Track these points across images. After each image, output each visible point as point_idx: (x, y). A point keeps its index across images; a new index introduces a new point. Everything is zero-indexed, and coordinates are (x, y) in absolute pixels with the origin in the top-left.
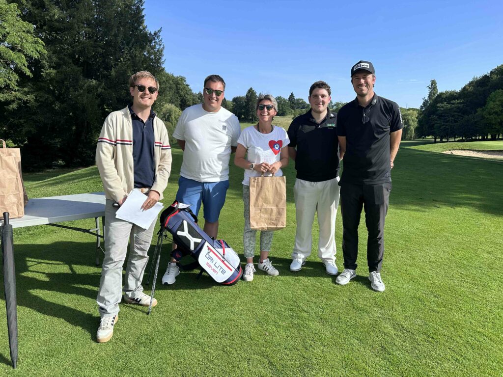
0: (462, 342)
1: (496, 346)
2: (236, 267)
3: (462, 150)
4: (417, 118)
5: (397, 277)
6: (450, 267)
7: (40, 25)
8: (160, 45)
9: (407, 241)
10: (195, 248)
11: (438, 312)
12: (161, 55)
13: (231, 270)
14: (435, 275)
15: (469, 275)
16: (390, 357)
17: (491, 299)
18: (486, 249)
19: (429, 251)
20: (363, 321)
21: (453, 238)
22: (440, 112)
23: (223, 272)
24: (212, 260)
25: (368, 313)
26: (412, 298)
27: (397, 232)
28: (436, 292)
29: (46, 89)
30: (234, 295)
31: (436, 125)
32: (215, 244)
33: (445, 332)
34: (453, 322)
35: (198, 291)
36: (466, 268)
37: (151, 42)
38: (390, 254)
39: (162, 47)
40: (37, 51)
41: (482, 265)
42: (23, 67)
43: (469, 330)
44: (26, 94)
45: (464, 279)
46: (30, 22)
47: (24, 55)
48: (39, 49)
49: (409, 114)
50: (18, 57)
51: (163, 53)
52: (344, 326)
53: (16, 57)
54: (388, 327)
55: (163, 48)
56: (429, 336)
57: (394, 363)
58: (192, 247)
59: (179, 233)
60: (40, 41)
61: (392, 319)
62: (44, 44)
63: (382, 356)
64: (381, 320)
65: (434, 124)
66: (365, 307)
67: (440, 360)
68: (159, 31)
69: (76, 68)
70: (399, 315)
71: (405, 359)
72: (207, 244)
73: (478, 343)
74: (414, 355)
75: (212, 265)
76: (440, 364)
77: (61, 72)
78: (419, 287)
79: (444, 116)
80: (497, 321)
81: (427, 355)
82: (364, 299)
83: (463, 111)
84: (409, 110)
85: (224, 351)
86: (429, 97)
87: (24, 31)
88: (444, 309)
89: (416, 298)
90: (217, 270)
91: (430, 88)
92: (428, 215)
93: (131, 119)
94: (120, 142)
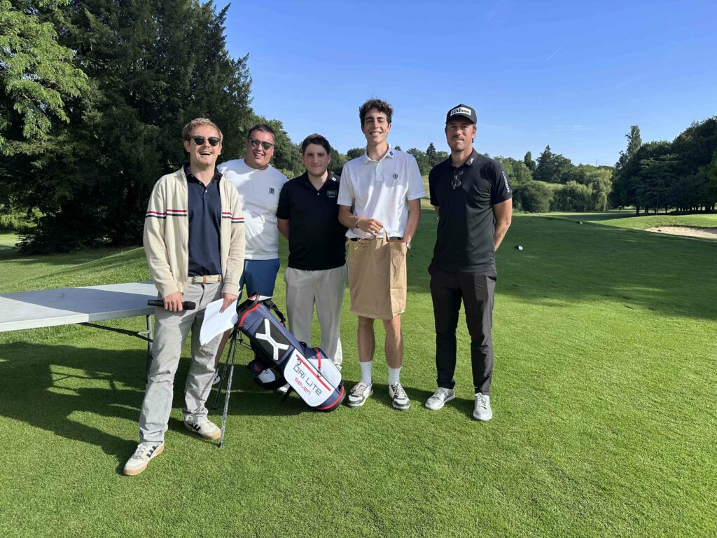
0: (644, 496)
1: (692, 501)
2: (337, 386)
3: (675, 226)
4: (611, 180)
5: (562, 405)
6: (638, 392)
7: (82, 49)
8: (246, 77)
9: (581, 354)
10: (280, 358)
11: (615, 454)
12: (247, 90)
13: (330, 390)
14: (616, 403)
15: (665, 404)
16: (542, 514)
17: (693, 437)
18: (693, 367)
19: (610, 369)
20: (509, 463)
21: (648, 351)
22: (644, 171)
23: (318, 392)
24: (303, 374)
25: (515, 452)
26: (580, 434)
27: (567, 343)
28: (616, 426)
29: (89, 139)
30: (332, 426)
31: (638, 191)
32: (309, 353)
33: (623, 482)
34: (635, 467)
36: (661, 393)
37: (232, 72)
38: (555, 373)
39: (248, 80)
40: (77, 86)
41: (684, 391)
42: (59, 110)
43: (657, 479)
44: (61, 144)
45: (657, 408)
46: (69, 46)
47: (59, 91)
48: (80, 84)
49: (599, 175)
50: (52, 96)
51: (252, 88)
52: (480, 470)
53: (48, 95)
54: (542, 473)
55: (251, 81)
56: (599, 487)
57: (548, 523)
58: (276, 357)
59: (258, 336)
60: (82, 73)
62: (86, 77)
63: (531, 511)
65: (635, 190)
67: (612, 520)
68: (245, 58)
69: (130, 109)
70: (560, 456)
71: (563, 516)
72: (296, 352)
73: (667, 497)
74: (577, 512)
75: (303, 381)
76: (612, 525)
77: (109, 115)
78: (592, 418)
79: (650, 178)
80: (698, 469)
81: (595, 512)
82: (514, 434)
83: (678, 171)
84: (599, 168)
85: (314, 501)
86: (629, 150)
87: (61, 60)
88: (625, 450)
89: (587, 435)
90: (310, 388)
91: (629, 137)
92: (615, 319)
93: (186, 182)
94: (171, 213)
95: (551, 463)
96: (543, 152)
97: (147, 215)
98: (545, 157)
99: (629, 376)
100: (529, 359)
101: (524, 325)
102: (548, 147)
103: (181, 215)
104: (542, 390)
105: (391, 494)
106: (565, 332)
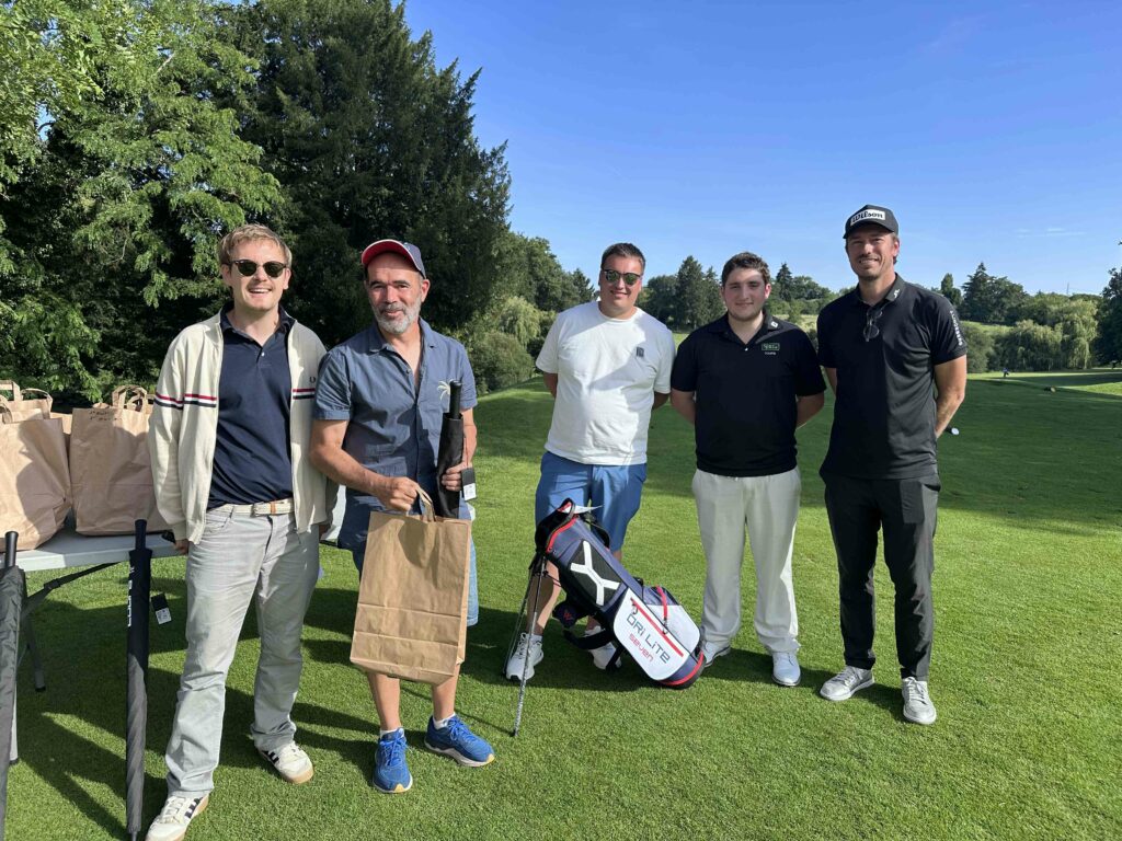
2: (692, 649)
4: (1095, 317)
5: (1071, 692)
7: (273, 145)
8: (503, 176)
9: (1091, 610)
10: (606, 602)
12: (504, 196)
13: (681, 654)
20: (993, 785)
23: (665, 657)
24: (641, 629)
25: (1004, 768)
27: (1063, 589)
30: (690, 711)
32: (648, 596)
35: (612, 695)
37: (483, 170)
39: (507, 179)
40: (266, 199)
46: (254, 142)
47: (241, 206)
48: (269, 195)
49: (1075, 309)
50: (232, 212)
51: (510, 192)
52: (947, 794)
53: (226, 211)
55: (509, 182)
58: (600, 600)
59: (575, 568)
60: (272, 178)
61: (1064, 786)
62: (278, 183)
64: (1038, 786)
66: (996, 755)
68: (502, 148)
69: (339, 229)
72: (630, 594)
75: (642, 640)
77: (308, 238)
82: (994, 737)
84: (1073, 298)
85: (679, 826)
87: (245, 161)
90: (652, 651)
93: (221, 343)
96: (973, 274)
98: (977, 283)
100: (1002, 616)
102: (981, 267)
104: (1033, 666)
105: (801, 822)
106: (1056, 571)
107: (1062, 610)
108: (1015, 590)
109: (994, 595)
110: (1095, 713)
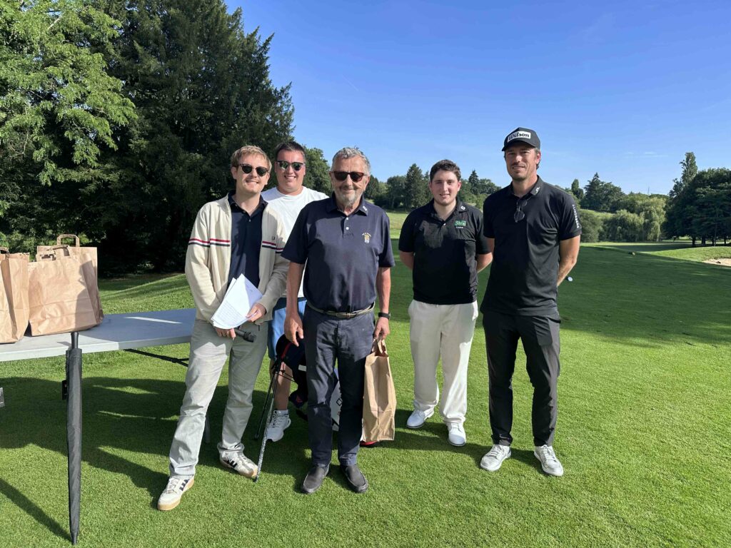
4: (664, 209)
6: (704, 436)
7: (131, 80)
8: (289, 106)
9: (639, 394)
11: (681, 503)
12: (289, 120)
14: (680, 447)
19: (672, 410)
20: (565, 509)
21: (712, 392)
22: (700, 200)
25: (572, 497)
26: (641, 480)
27: (624, 380)
28: (681, 472)
31: (694, 220)
33: (690, 533)
34: (705, 519)
37: (275, 101)
38: (611, 412)
39: (291, 109)
40: (125, 115)
42: (106, 137)
44: (108, 172)
46: (118, 77)
47: (108, 120)
48: (127, 113)
49: (652, 204)
50: (100, 124)
51: (294, 117)
52: (534, 515)
53: (97, 123)
54: (602, 521)
55: (293, 110)
59: (301, 368)
60: (129, 102)
61: (609, 509)
62: (134, 106)
64: (592, 509)
65: (691, 219)
68: (288, 87)
69: (175, 138)
77: (155, 143)
78: (654, 463)
79: (708, 207)
84: (652, 196)
86: (683, 177)
87: (109, 90)
88: (692, 498)
89: (649, 480)
91: (684, 164)
92: (675, 356)
93: (230, 211)
94: (215, 242)
95: (610, 510)
96: (591, 181)
97: (190, 242)
98: (593, 185)
99: (693, 419)
100: (583, 397)
101: (576, 361)
102: (596, 175)
103: (224, 245)
104: (599, 430)
106: (621, 369)
107: (622, 394)
108: (594, 381)
109: (580, 385)
110: (633, 461)
